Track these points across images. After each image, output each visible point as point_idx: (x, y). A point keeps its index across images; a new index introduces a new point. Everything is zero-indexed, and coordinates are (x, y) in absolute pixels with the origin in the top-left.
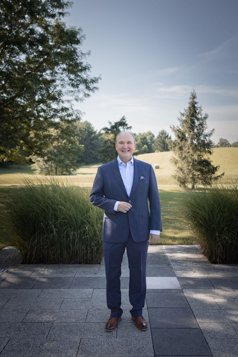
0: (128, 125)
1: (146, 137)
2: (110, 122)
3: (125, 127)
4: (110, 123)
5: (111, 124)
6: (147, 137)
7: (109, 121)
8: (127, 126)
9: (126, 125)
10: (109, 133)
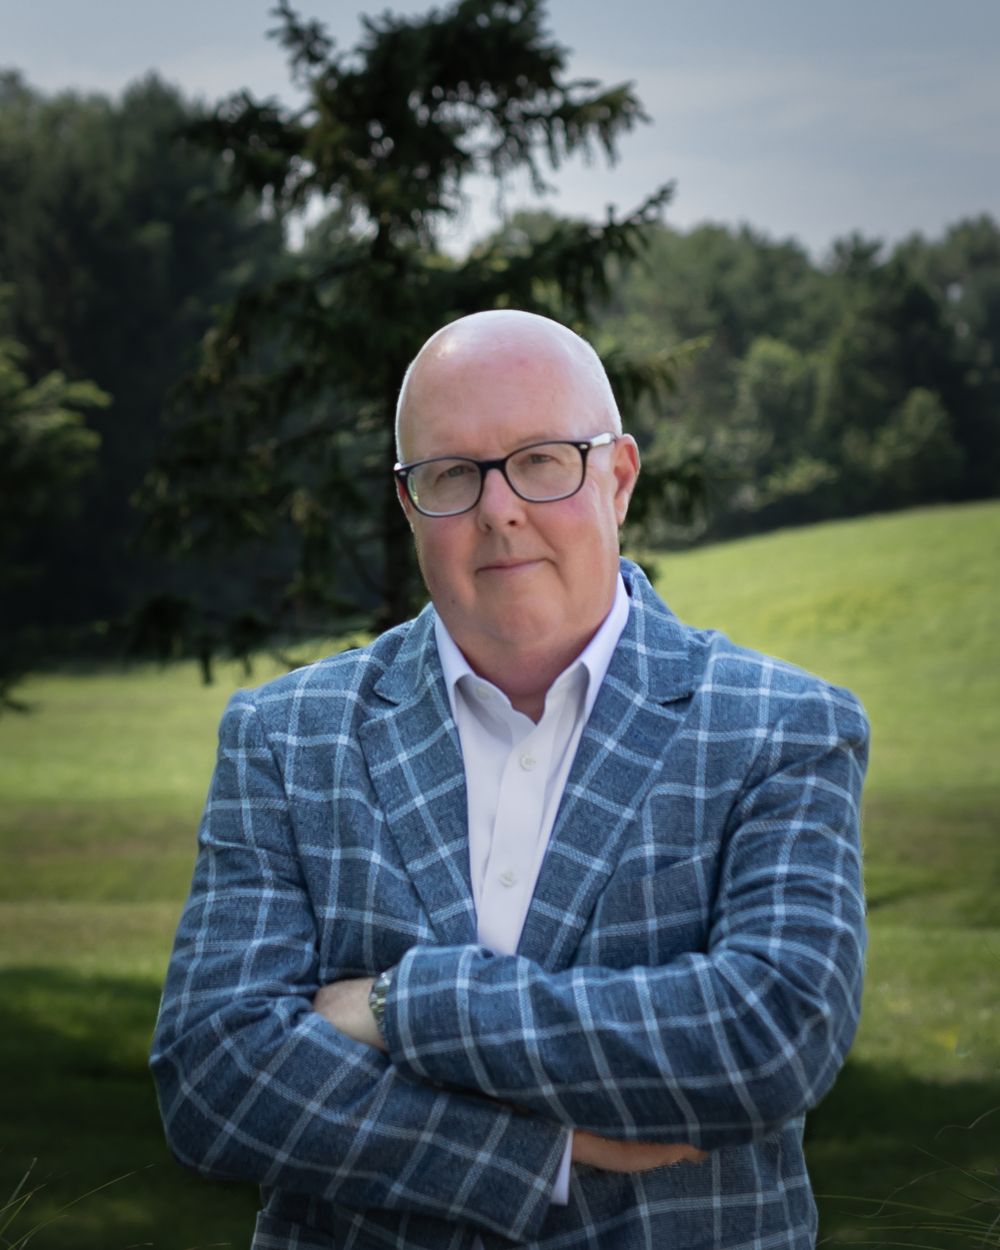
0: (563, 78)
1: (934, 292)
2: (304, 20)
3: (516, 108)
4: (305, 41)
5: (314, 58)
6: (956, 293)
7: (285, 12)
8: (548, 85)
9: (542, 67)
10: (291, 182)
